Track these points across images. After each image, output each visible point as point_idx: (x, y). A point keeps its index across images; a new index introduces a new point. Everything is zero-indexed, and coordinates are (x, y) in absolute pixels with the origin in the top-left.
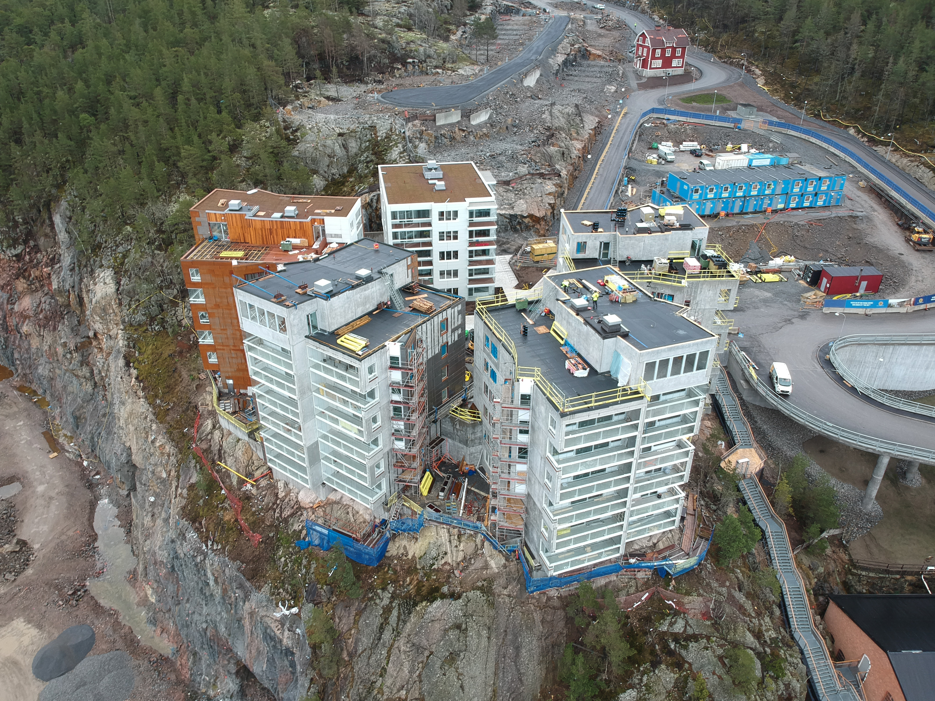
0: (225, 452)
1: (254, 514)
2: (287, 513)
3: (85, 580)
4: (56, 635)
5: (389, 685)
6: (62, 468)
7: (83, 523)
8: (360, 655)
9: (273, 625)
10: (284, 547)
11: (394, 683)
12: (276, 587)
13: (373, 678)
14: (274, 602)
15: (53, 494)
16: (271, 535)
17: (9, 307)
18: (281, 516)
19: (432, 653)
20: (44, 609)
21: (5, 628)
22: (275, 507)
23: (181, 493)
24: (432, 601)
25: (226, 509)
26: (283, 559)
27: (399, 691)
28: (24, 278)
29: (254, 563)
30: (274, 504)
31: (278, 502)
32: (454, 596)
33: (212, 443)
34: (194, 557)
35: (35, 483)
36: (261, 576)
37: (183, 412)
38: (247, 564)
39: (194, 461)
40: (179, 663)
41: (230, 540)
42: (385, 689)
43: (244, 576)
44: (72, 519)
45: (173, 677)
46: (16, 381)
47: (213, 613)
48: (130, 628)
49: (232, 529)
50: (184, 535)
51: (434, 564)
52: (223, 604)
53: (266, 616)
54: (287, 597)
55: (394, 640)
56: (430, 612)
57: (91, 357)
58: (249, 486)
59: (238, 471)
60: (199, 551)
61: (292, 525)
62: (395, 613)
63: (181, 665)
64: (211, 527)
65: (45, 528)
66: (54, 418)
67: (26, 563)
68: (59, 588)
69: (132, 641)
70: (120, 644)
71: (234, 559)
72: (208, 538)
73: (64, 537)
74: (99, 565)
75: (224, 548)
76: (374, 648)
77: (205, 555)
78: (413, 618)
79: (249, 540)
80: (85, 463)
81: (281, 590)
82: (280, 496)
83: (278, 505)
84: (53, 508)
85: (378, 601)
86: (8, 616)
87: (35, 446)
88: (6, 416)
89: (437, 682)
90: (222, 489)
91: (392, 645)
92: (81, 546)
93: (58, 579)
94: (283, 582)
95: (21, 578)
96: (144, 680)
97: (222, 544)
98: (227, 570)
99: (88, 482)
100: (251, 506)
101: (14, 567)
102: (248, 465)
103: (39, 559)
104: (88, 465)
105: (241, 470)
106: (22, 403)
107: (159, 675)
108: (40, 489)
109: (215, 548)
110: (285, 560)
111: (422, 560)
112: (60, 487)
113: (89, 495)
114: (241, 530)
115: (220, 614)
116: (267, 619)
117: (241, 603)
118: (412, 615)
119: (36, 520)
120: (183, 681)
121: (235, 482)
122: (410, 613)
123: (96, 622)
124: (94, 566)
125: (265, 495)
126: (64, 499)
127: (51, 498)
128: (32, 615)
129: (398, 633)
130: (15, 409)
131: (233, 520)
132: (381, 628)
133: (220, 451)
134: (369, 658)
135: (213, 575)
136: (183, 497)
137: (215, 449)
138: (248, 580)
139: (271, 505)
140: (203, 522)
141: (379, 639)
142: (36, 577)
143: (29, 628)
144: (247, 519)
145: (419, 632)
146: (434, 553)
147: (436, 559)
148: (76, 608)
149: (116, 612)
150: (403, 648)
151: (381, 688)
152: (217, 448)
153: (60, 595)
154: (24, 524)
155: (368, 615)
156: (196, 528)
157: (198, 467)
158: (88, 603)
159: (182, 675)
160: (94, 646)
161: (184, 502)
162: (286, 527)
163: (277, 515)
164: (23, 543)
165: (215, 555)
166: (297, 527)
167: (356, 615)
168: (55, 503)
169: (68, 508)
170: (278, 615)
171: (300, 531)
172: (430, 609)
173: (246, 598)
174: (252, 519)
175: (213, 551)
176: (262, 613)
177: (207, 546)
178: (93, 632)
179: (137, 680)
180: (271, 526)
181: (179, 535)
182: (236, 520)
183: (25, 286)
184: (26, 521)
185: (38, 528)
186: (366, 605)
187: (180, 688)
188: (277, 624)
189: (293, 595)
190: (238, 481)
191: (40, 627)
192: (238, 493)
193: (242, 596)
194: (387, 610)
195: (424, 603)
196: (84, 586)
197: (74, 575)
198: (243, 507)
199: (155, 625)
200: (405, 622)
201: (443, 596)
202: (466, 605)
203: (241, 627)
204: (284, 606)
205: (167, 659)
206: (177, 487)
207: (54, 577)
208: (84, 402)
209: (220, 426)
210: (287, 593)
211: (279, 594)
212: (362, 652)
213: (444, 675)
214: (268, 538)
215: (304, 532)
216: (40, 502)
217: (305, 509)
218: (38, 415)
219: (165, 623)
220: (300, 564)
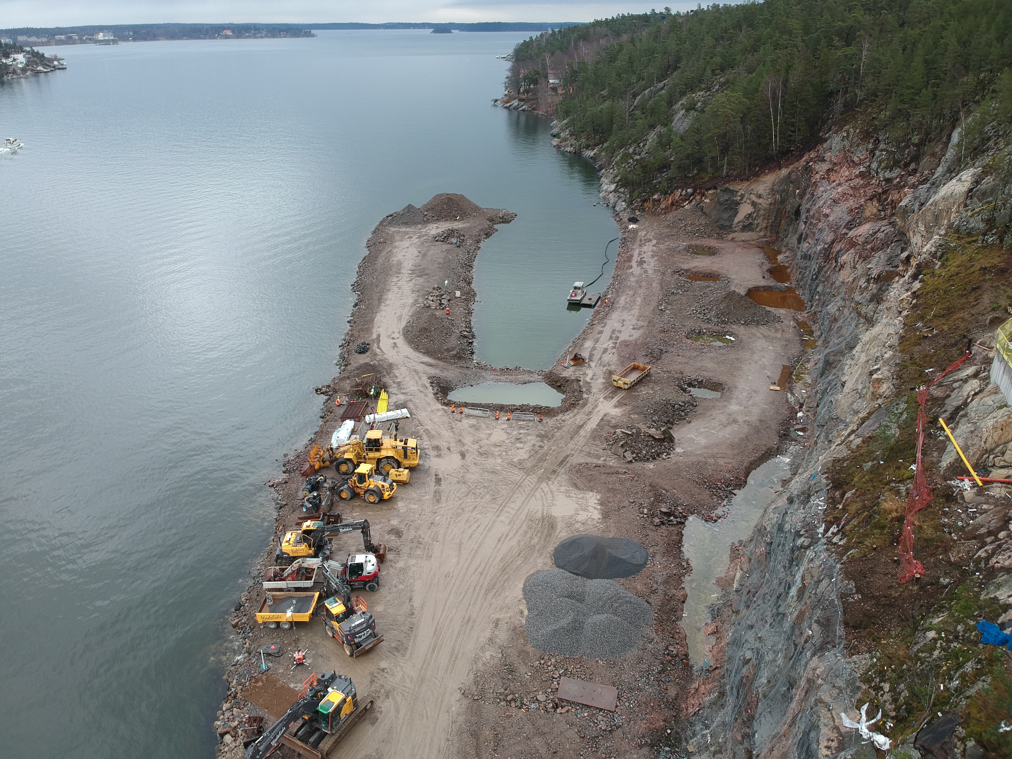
1: (940, 527)
3: (692, 513)
4: (611, 535)
6: (772, 403)
7: (742, 462)
9: (825, 732)
10: (951, 615)
12: (881, 674)
14: (859, 695)
15: (740, 419)
16: (945, 581)
17: (845, 231)
18: (988, 559)
20: (626, 503)
21: (578, 492)
22: (989, 540)
23: (851, 442)
25: (898, 493)
26: (932, 634)
28: (879, 201)
29: (877, 605)
30: (990, 533)
31: (1002, 535)
33: (953, 395)
34: (798, 535)
35: (734, 401)
36: (870, 634)
37: (945, 346)
38: (866, 598)
39: (904, 406)
40: (696, 685)
41: (867, 542)
43: (845, 613)
44: (735, 452)
45: (672, 692)
46: (802, 316)
47: (769, 644)
48: (685, 596)
49: (883, 528)
50: (809, 496)
52: (788, 639)
53: (827, 706)
54: (888, 706)
57: (887, 292)
58: (967, 484)
59: (965, 449)
60: (810, 529)
63: (697, 690)
64: (853, 508)
65: (703, 441)
66: (808, 361)
67: (655, 457)
68: (659, 498)
69: (674, 610)
70: (656, 600)
71: (848, 575)
72: (836, 520)
73: (711, 461)
74: (719, 511)
75: (847, 548)
77: (814, 541)
79: (897, 562)
80: (800, 414)
83: (997, 539)
84: (729, 429)
86: (592, 484)
87: (766, 371)
88: (765, 336)
90: (914, 462)
92: (719, 480)
93: (667, 491)
95: (637, 465)
96: (640, 660)
97: (849, 540)
98: (824, 583)
99: (785, 430)
100: (945, 514)
101: (641, 451)
102: (990, 451)
103: (670, 462)
104: (801, 418)
105: (971, 452)
106: (790, 334)
107: (659, 673)
108: (734, 407)
109: (835, 540)
110: (935, 640)
112: (754, 418)
113: (774, 441)
114: (896, 540)
115: (776, 653)
116: (824, 711)
117: (809, 654)
119: (702, 430)
120: (679, 710)
121: (946, 461)
123: (658, 557)
124: (714, 508)
125: (986, 511)
126: (746, 429)
127: (735, 421)
128: (611, 500)
130: (779, 335)
131: (894, 514)
133: (958, 409)
135: (803, 578)
136: (849, 448)
137: (953, 402)
138: (846, 624)
139: (983, 530)
140: (848, 495)
142: (651, 474)
143: (595, 508)
144: (920, 527)
148: (654, 528)
149: (688, 569)
152: (956, 403)
153: (652, 504)
154: (688, 426)
156: (833, 498)
157: (904, 417)
158: (670, 534)
159: (685, 702)
160: (631, 578)
161: (845, 453)
162: (983, 585)
163: (982, 553)
164: (671, 439)
165: (827, 550)
168: (735, 427)
169: (742, 440)
170: (847, 722)
173: (821, 649)
174: (929, 532)
175: (829, 542)
176: (825, 694)
177: (826, 531)
178: (645, 563)
179: (633, 653)
180: (956, 566)
181: (803, 493)
182: (900, 519)
183: (875, 210)
184: (692, 424)
185: (697, 436)
187: (668, 713)
188: (834, 735)
190: (952, 465)
191: (606, 515)
192: (939, 481)
193: (817, 640)
196: (685, 518)
197: (685, 499)
198: (929, 506)
199: (714, 618)
203: (787, 698)
204: (870, 715)
205: (688, 667)
206: (853, 432)
207: (666, 487)
208: (846, 348)
209: (988, 377)
210: (895, 700)
211: (878, 688)
214: (935, 583)
216: (723, 418)
218: (795, 349)
219: (726, 626)
220: (960, 666)
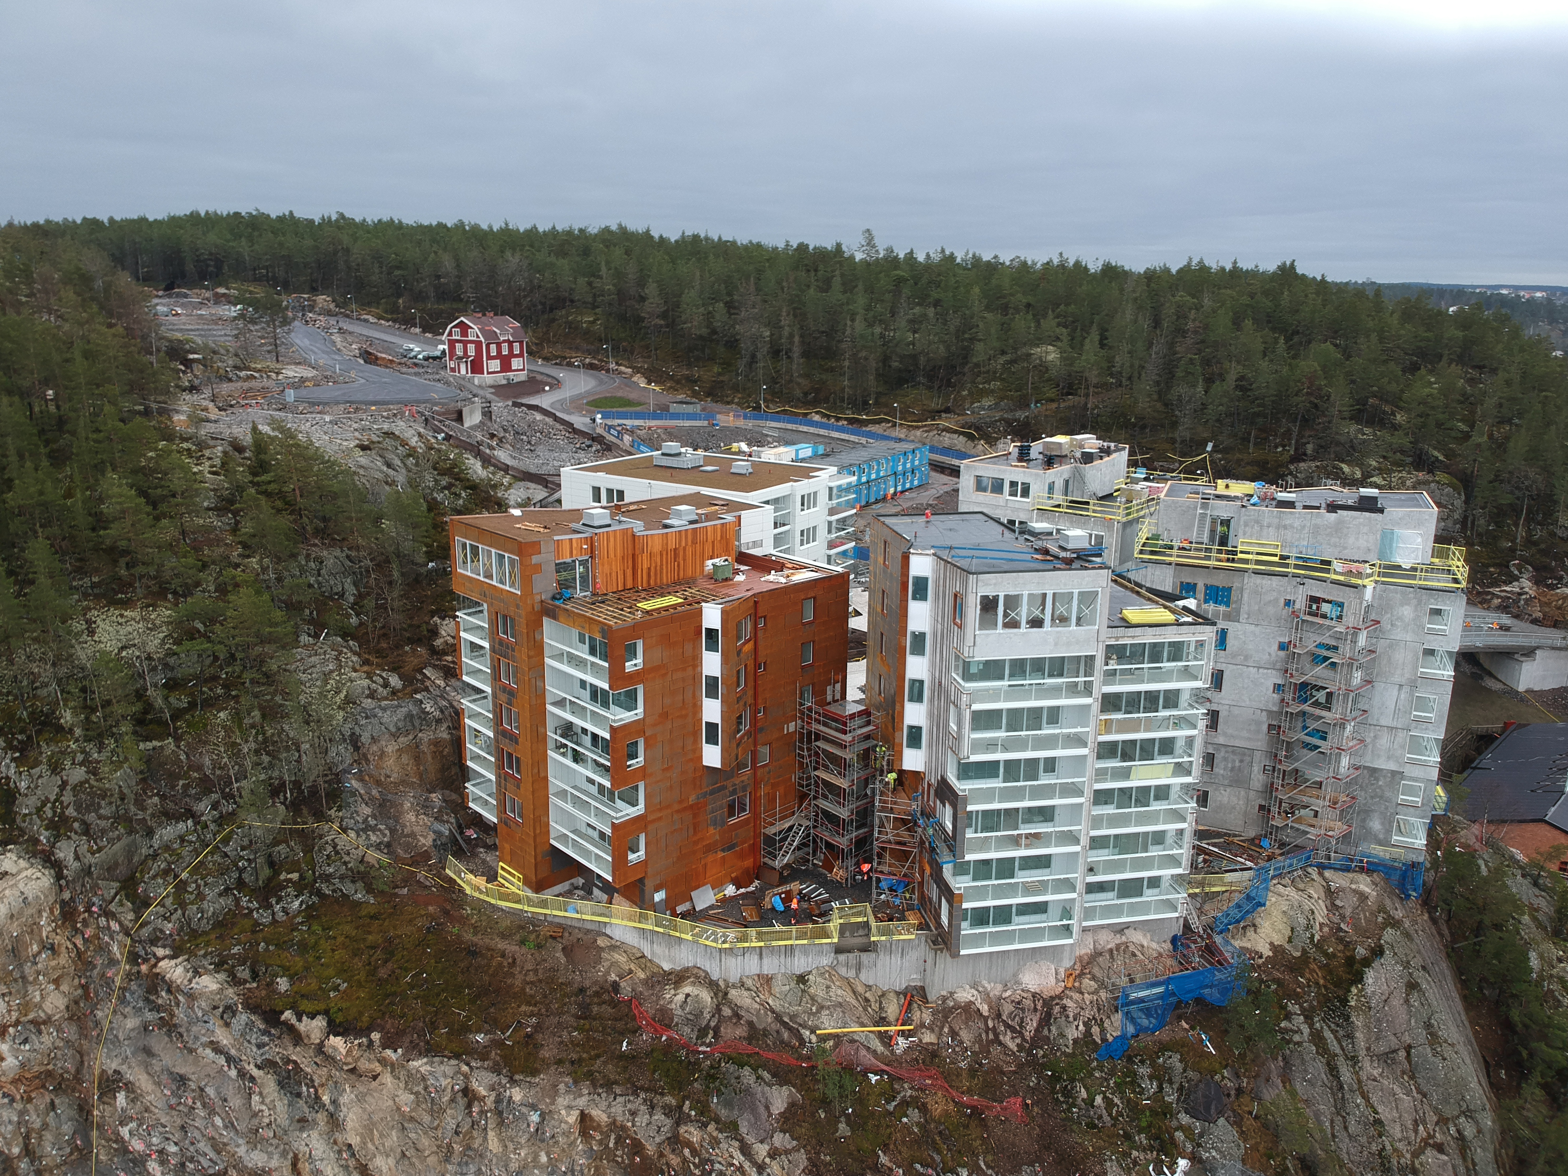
0: (792, 1017)
1: (971, 1072)
2: (1031, 1025)
5: (1399, 1135)
8: (1334, 1136)
10: (1082, 1080)
11: (1404, 1128)
12: (1124, 1155)
13: (1374, 1148)
16: (1033, 1082)
19: (1408, 1048)
22: (991, 1036)
23: (774, 1149)
24: (1358, 978)
25: (917, 1099)
26: (1099, 1100)
27: (1416, 1131)
29: (1049, 1149)
30: (987, 1032)
31: (990, 1024)
32: (1378, 952)
33: (747, 1017)
36: (1079, 1161)
38: (1040, 1160)
39: (746, 1071)
41: (975, 1144)
42: (1400, 1146)
49: (959, 1123)
51: (1313, 936)
55: (1357, 1073)
56: (1374, 992)
58: (902, 1039)
59: (863, 1024)
61: (1062, 1035)
62: (1328, 1034)
76: (1344, 1106)
78: (1358, 1021)
79: (1004, 1119)
81: (1135, 1153)
82: (986, 1014)
83: (995, 1029)
85: (1296, 1038)
89: (1445, 1075)
91: (1360, 1082)
94: (1128, 1137)
97: (964, 1165)
100: (952, 1063)
102: (864, 1008)
105: (866, 1021)
110: (1105, 1098)
111: (1296, 941)
118: (1353, 1019)
121: (876, 1045)
122: (1347, 1018)
125: (955, 1031)
129: (1353, 1057)
131: (950, 1107)
132: (1333, 1070)
133: (779, 1020)
134: (1346, 1128)
136: (787, 1152)
137: (765, 1023)
139: (984, 1037)
141: (1341, 1087)
144: (968, 1088)
145: (1380, 1031)
146: (1303, 921)
147: (1309, 927)
150: (1375, 1073)
151: (1395, 1150)
152: (768, 1020)
155: (1301, 1068)
157: (766, 1075)
162: (1054, 1048)
163: (1013, 1042)
166: (1073, 1033)
167: (1283, 1082)
171: (1088, 1033)
172: (1369, 990)
174: (976, 1082)
180: (1021, 1068)
182: (955, 1103)
186: (1284, 1059)
189: (1156, 1144)
190: (881, 1042)
194: (1317, 1038)
195: (1354, 990)
198: (942, 1073)
200: (1350, 1036)
201: (1367, 962)
202: (1395, 954)
209: (729, 981)
210: (1146, 1149)
212: (1332, 1127)
213: (1444, 1059)
214: (1033, 1090)
215: (1095, 1030)
217: (1060, 997)
